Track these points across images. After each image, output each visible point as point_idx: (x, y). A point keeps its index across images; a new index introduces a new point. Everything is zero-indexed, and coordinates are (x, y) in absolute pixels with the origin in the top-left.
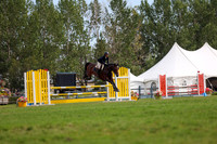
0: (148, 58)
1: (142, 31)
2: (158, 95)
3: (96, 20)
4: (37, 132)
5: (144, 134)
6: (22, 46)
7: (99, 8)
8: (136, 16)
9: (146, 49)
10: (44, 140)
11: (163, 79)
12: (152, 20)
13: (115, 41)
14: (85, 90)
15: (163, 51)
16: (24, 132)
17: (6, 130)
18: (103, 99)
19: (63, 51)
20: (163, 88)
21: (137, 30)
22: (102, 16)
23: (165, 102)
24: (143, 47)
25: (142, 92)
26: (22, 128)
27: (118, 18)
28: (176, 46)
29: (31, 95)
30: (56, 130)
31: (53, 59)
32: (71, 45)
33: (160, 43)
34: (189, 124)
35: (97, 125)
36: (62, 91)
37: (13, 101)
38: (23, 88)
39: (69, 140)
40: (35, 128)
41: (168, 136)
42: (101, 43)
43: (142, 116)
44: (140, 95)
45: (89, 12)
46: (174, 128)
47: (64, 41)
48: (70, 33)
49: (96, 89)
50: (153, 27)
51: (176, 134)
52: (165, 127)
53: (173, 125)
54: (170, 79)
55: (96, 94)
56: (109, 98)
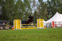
0: (49, 16)
1: (47, 8)
2: (52, 27)
3: (34, 5)
4: (17, 37)
5: (48, 38)
6: (13, 13)
7: (35, 2)
8: (46, 4)
9: (48, 14)
10: (19, 39)
11: (53, 22)
12: (50, 5)
13: (40, 11)
14: (31, 25)
15: (53, 14)
16: (13, 37)
17: (8, 36)
18: (36, 28)
19: (25, 14)
20: (53, 25)
21: (46, 8)
22: (36, 4)
23: (54, 29)
24: (48, 13)
25: (47, 26)
26: (13, 36)
27: (41, 5)
28: (57, 13)
29: (15, 26)
30: (22, 36)
31: (22, 16)
32: (27, 12)
33: (52, 12)
34: (61, 35)
35: (34, 35)
36: (24, 26)
37: (10, 28)
38: (13, 24)
39: (26, 39)
40: (16, 36)
41: (55, 39)
42: (35, 12)
43: (47, 33)
44: (47, 27)
45: (32, 3)
46: (57, 36)
47: (25, 11)
48: (27, 9)
49: (34, 25)
50: (51, 7)
51: (57, 38)
52: (54, 36)
53: (56, 35)
54: (55, 22)
55: (34, 26)
56: (38, 28)
